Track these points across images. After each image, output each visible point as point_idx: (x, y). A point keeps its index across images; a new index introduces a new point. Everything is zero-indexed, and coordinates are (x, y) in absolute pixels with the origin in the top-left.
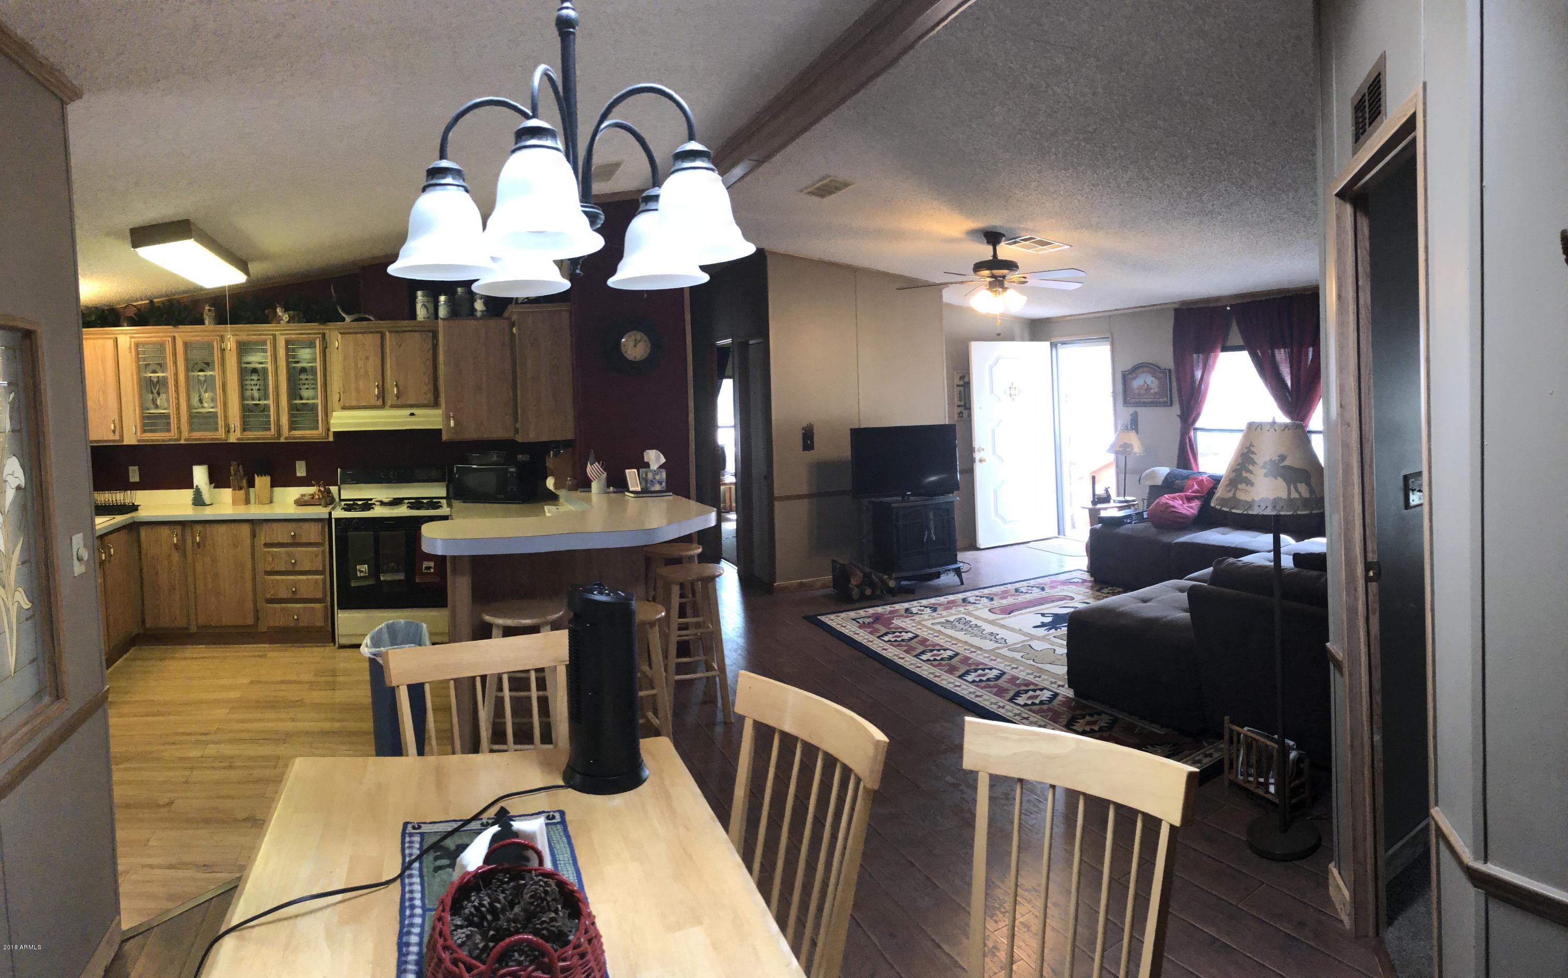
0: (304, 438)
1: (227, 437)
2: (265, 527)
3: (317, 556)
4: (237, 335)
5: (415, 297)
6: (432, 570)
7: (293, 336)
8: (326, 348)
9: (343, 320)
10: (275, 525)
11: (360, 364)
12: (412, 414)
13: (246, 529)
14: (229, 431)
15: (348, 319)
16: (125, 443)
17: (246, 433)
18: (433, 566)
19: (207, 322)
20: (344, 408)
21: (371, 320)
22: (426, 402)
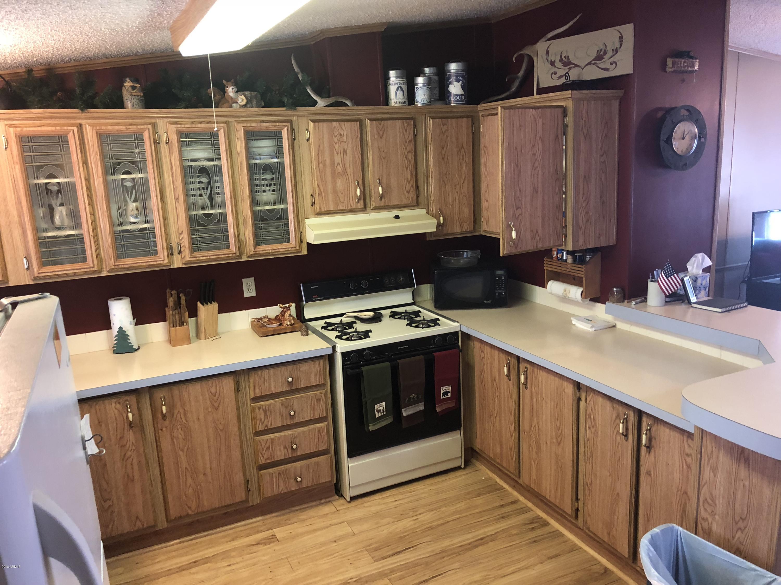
0: (273, 254)
1: (171, 262)
2: (253, 377)
3: (319, 400)
4: (176, 123)
5: (387, 78)
6: (449, 395)
7: (253, 125)
8: (294, 139)
9: (314, 103)
10: (266, 373)
11: (338, 159)
12: (397, 217)
13: (228, 384)
14: (172, 254)
15: (321, 103)
16: (11, 284)
17: (197, 254)
18: (450, 390)
19: (129, 104)
20: (320, 214)
21: (347, 105)
22: (409, 202)
